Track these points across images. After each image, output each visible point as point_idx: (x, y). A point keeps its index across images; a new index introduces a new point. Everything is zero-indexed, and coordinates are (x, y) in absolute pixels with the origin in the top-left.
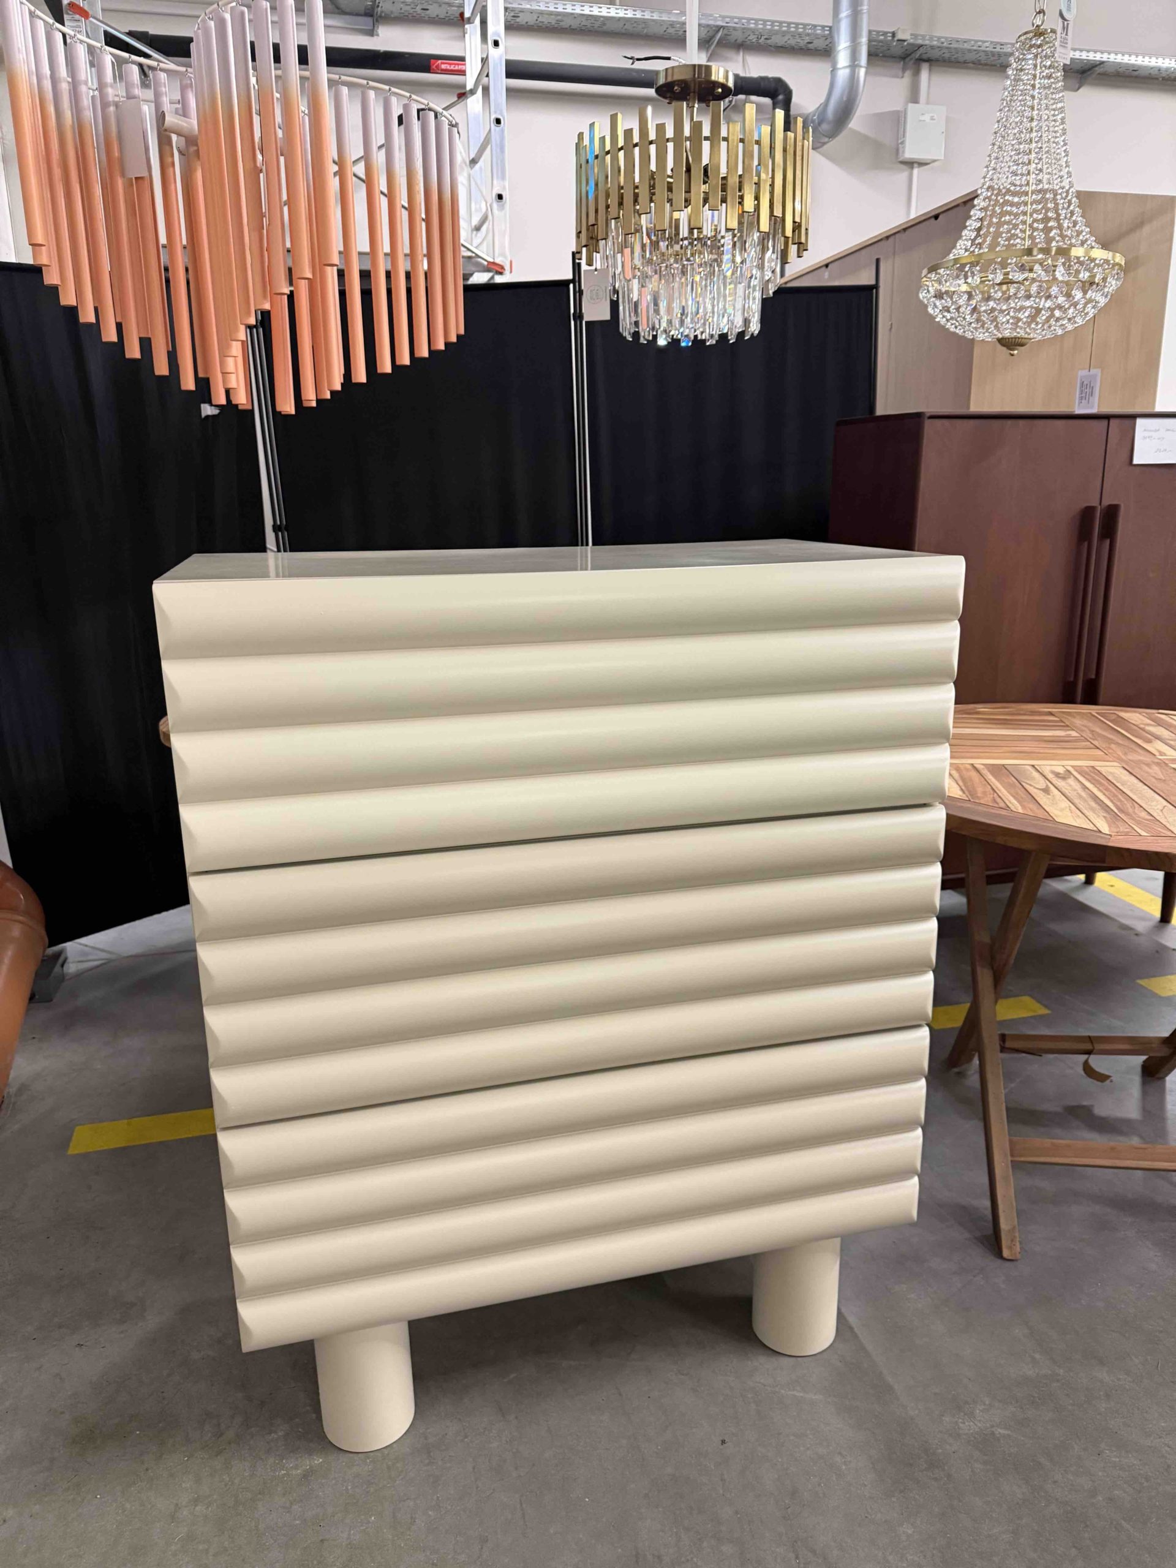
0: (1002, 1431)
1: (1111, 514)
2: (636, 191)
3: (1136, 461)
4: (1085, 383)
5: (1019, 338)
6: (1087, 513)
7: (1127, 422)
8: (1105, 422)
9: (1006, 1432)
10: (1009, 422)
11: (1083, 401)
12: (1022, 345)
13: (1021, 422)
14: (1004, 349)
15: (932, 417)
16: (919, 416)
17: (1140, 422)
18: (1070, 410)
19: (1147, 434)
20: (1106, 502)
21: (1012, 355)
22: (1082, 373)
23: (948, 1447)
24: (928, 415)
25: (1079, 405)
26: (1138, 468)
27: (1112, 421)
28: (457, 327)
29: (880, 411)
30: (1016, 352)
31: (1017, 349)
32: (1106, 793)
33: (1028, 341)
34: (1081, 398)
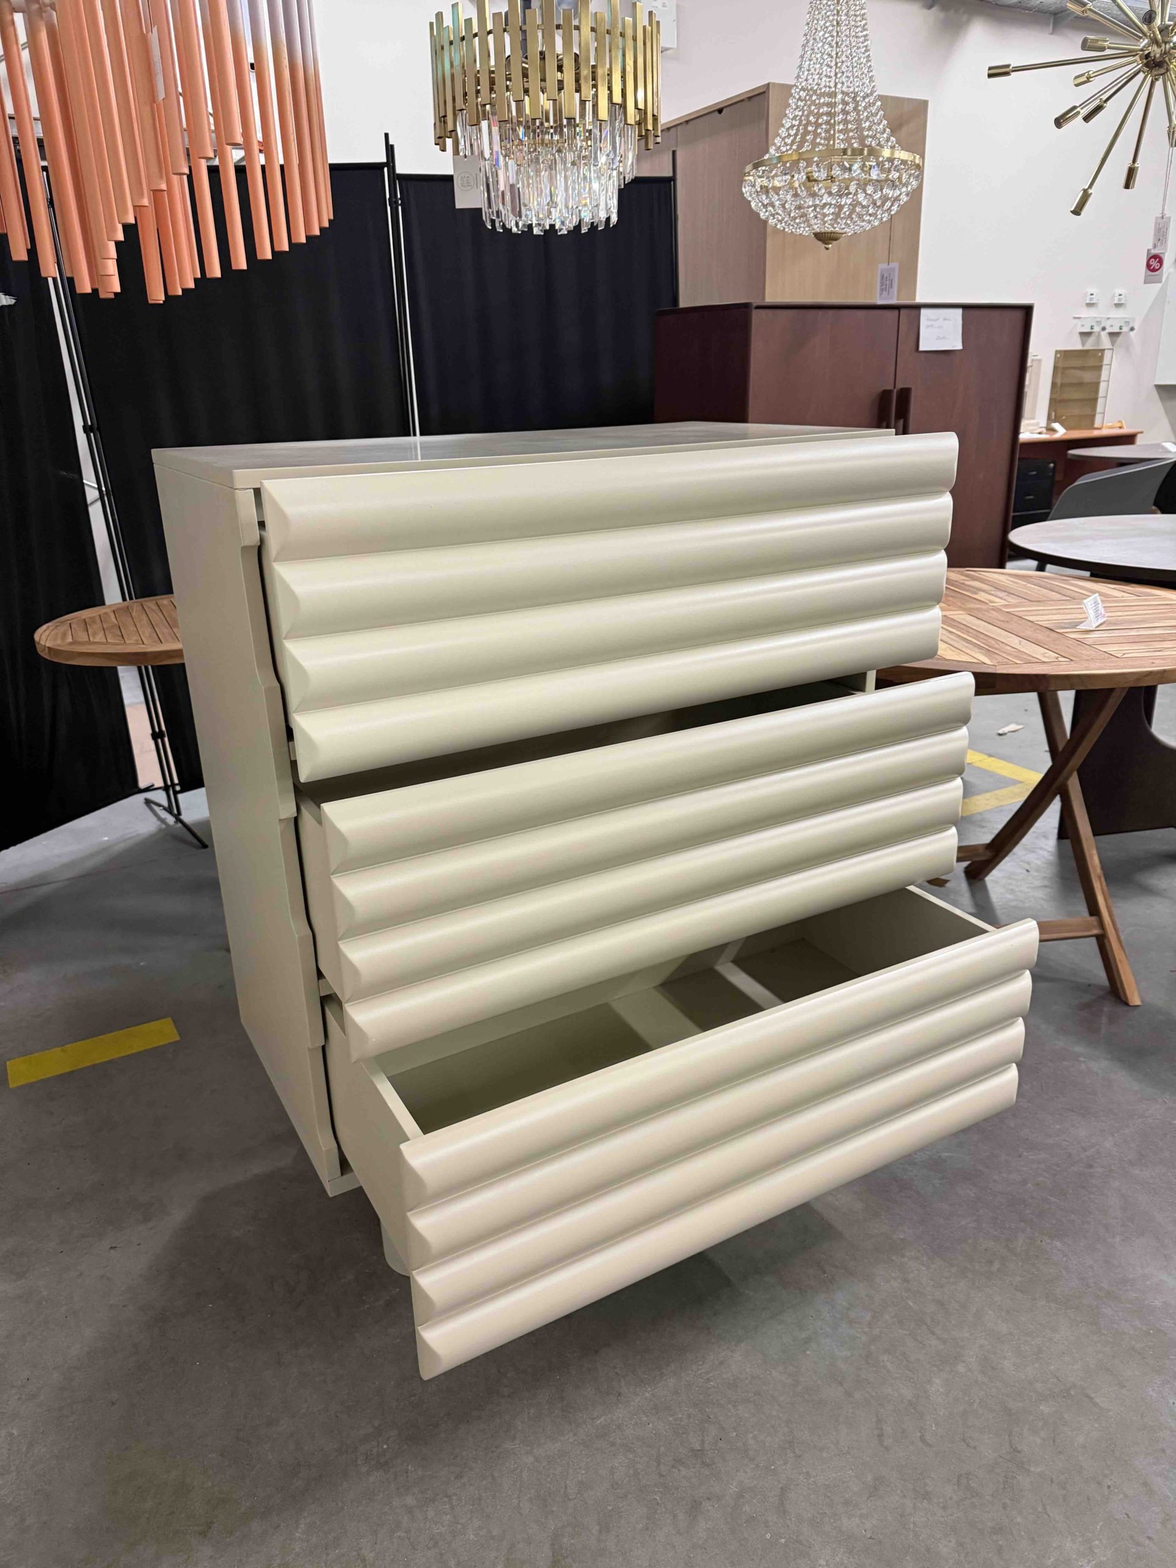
0: (946, 1154)
1: (904, 395)
2: (492, 75)
3: (922, 348)
4: (885, 276)
5: (834, 233)
6: (885, 395)
7: (914, 312)
8: (896, 312)
9: (950, 1154)
10: (820, 312)
11: (884, 293)
12: (836, 239)
13: (831, 312)
14: (820, 243)
15: (758, 307)
16: (746, 306)
17: (923, 311)
18: (874, 301)
19: (929, 323)
20: (899, 386)
21: (827, 249)
22: (883, 266)
23: (910, 1173)
24: (755, 305)
25: (880, 296)
26: (923, 354)
27: (903, 312)
28: (328, 214)
29: (683, 304)
30: (830, 246)
31: (831, 244)
32: (970, 635)
33: (840, 235)
34: (882, 290)
